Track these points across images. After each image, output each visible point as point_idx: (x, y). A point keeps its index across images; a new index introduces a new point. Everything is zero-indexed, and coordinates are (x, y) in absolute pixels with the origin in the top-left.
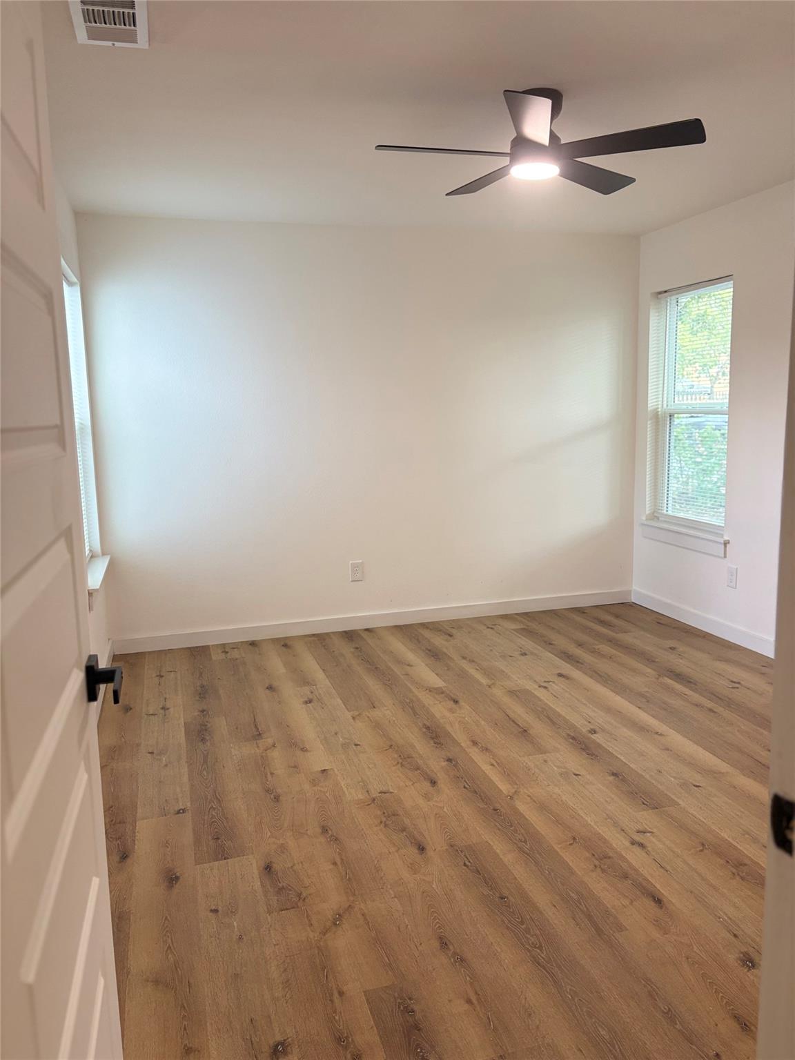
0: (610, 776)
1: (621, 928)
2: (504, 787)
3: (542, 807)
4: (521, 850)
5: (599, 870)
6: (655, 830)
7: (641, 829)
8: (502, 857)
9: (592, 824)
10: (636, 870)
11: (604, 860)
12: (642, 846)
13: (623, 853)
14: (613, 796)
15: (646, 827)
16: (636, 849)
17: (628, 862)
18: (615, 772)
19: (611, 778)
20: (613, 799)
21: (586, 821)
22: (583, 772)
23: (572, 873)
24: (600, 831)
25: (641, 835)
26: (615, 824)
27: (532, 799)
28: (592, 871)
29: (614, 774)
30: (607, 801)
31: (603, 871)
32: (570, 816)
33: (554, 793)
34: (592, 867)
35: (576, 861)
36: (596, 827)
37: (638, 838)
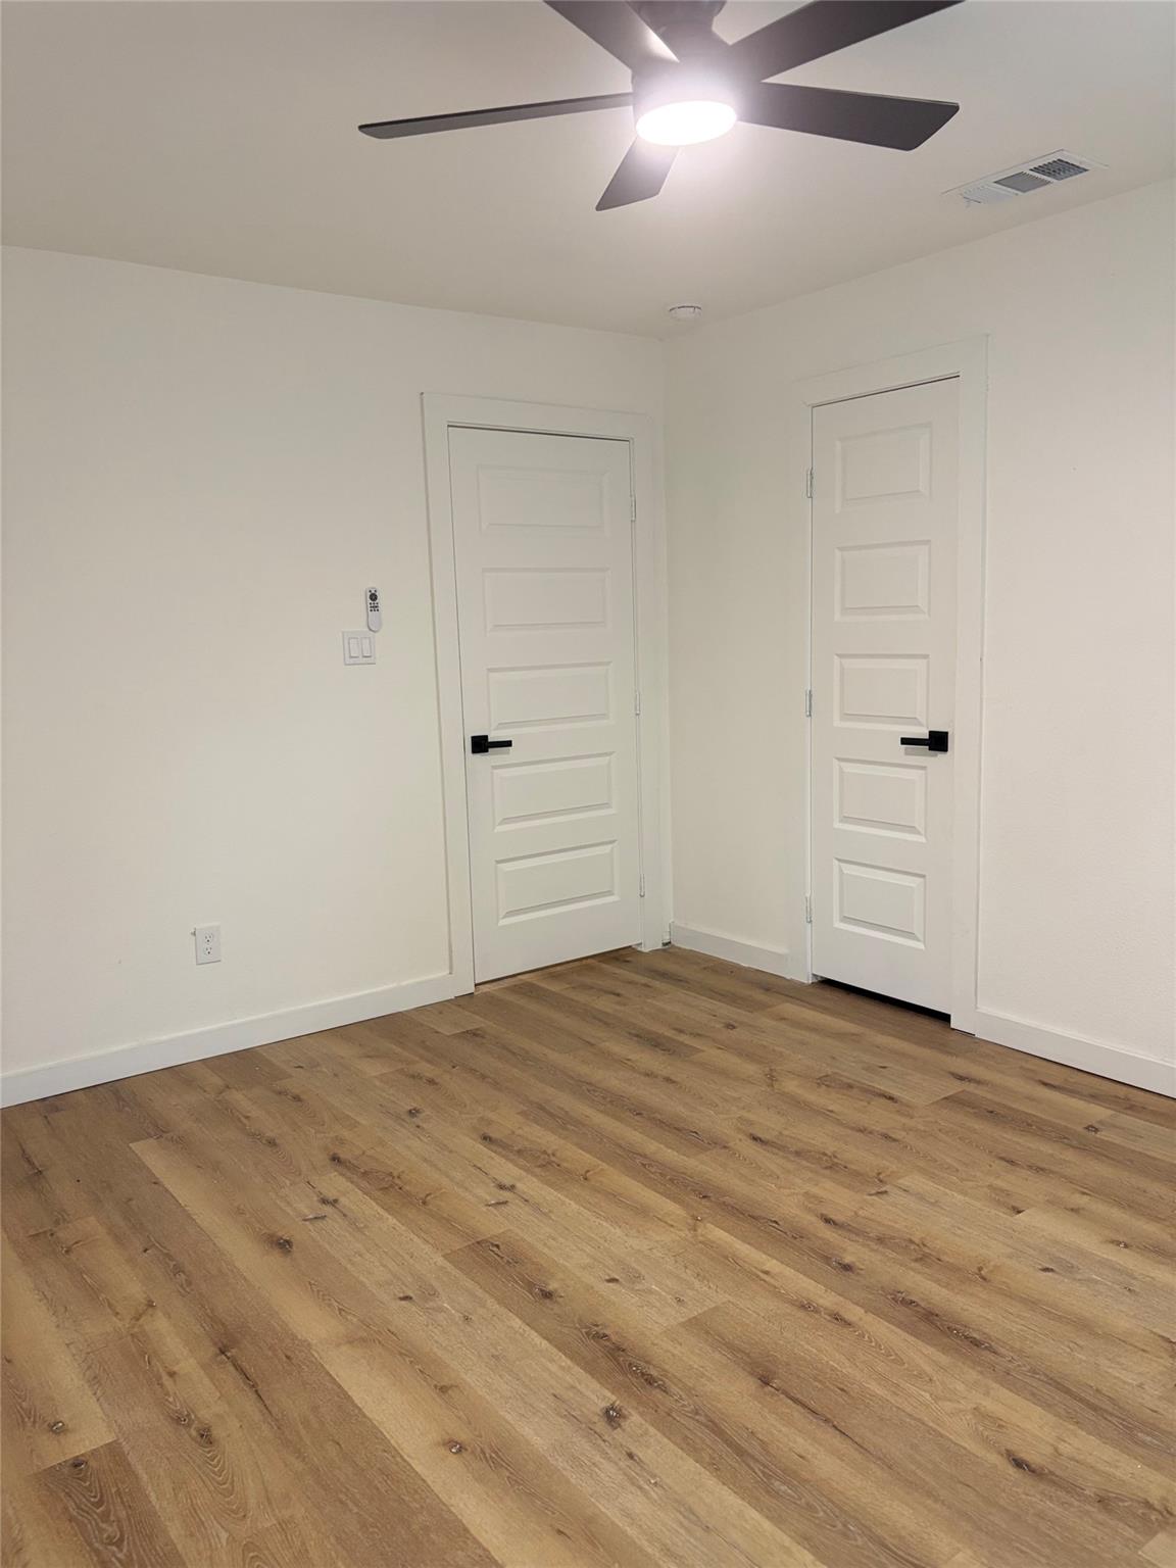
0: (556, 1290)
1: (523, 1113)
2: (718, 1234)
3: (643, 1211)
4: (645, 1156)
5: (550, 1152)
6: (484, 1209)
7: (503, 1207)
8: (662, 1146)
9: (567, 1200)
10: (507, 1159)
11: (545, 1164)
12: (501, 1187)
13: (524, 1174)
14: (546, 1250)
15: (495, 1212)
16: (507, 1182)
17: (517, 1165)
18: (547, 1301)
19: (552, 1286)
20: (545, 1244)
21: (576, 1203)
22: (606, 1289)
23: (577, 1145)
24: (556, 1193)
25: (502, 1199)
26: (537, 1207)
27: (666, 1223)
28: (557, 1150)
29: (548, 1295)
30: (554, 1239)
31: (545, 1152)
32: (601, 1207)
33: (637, 1237)
34: (558, 1154)
35: (574, 1155)
36: (562, 1197)
37: (506, 1195)
